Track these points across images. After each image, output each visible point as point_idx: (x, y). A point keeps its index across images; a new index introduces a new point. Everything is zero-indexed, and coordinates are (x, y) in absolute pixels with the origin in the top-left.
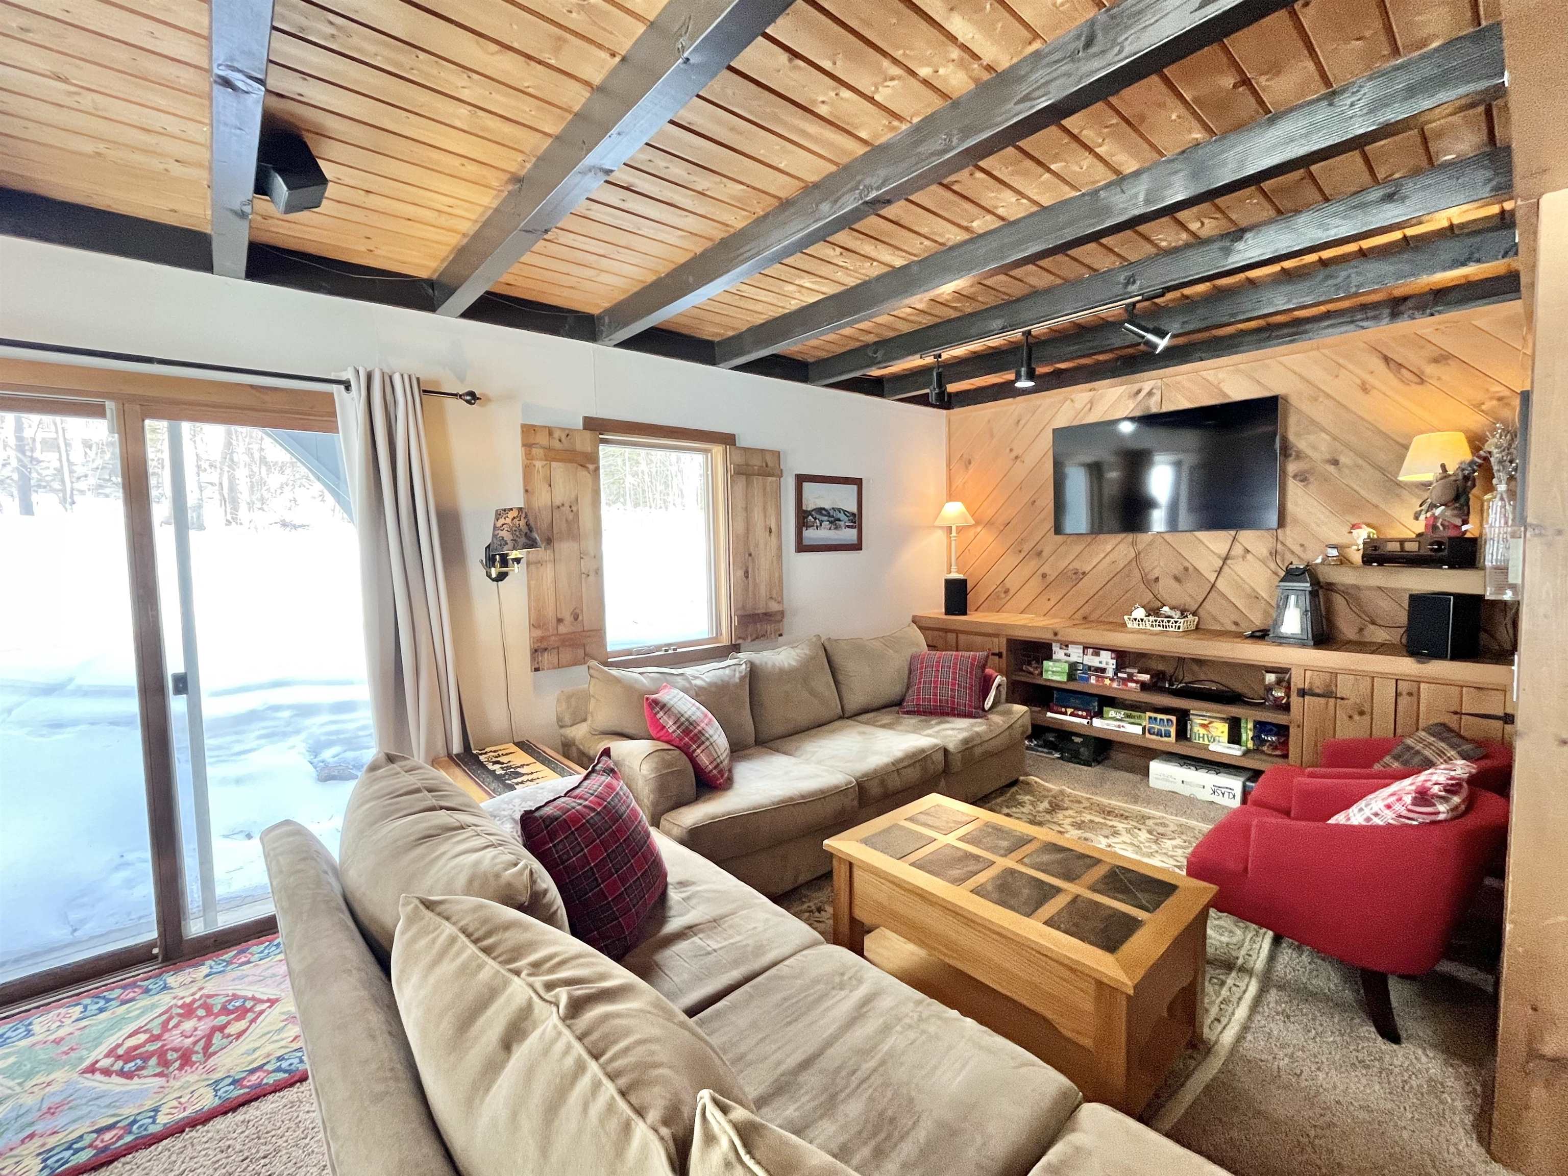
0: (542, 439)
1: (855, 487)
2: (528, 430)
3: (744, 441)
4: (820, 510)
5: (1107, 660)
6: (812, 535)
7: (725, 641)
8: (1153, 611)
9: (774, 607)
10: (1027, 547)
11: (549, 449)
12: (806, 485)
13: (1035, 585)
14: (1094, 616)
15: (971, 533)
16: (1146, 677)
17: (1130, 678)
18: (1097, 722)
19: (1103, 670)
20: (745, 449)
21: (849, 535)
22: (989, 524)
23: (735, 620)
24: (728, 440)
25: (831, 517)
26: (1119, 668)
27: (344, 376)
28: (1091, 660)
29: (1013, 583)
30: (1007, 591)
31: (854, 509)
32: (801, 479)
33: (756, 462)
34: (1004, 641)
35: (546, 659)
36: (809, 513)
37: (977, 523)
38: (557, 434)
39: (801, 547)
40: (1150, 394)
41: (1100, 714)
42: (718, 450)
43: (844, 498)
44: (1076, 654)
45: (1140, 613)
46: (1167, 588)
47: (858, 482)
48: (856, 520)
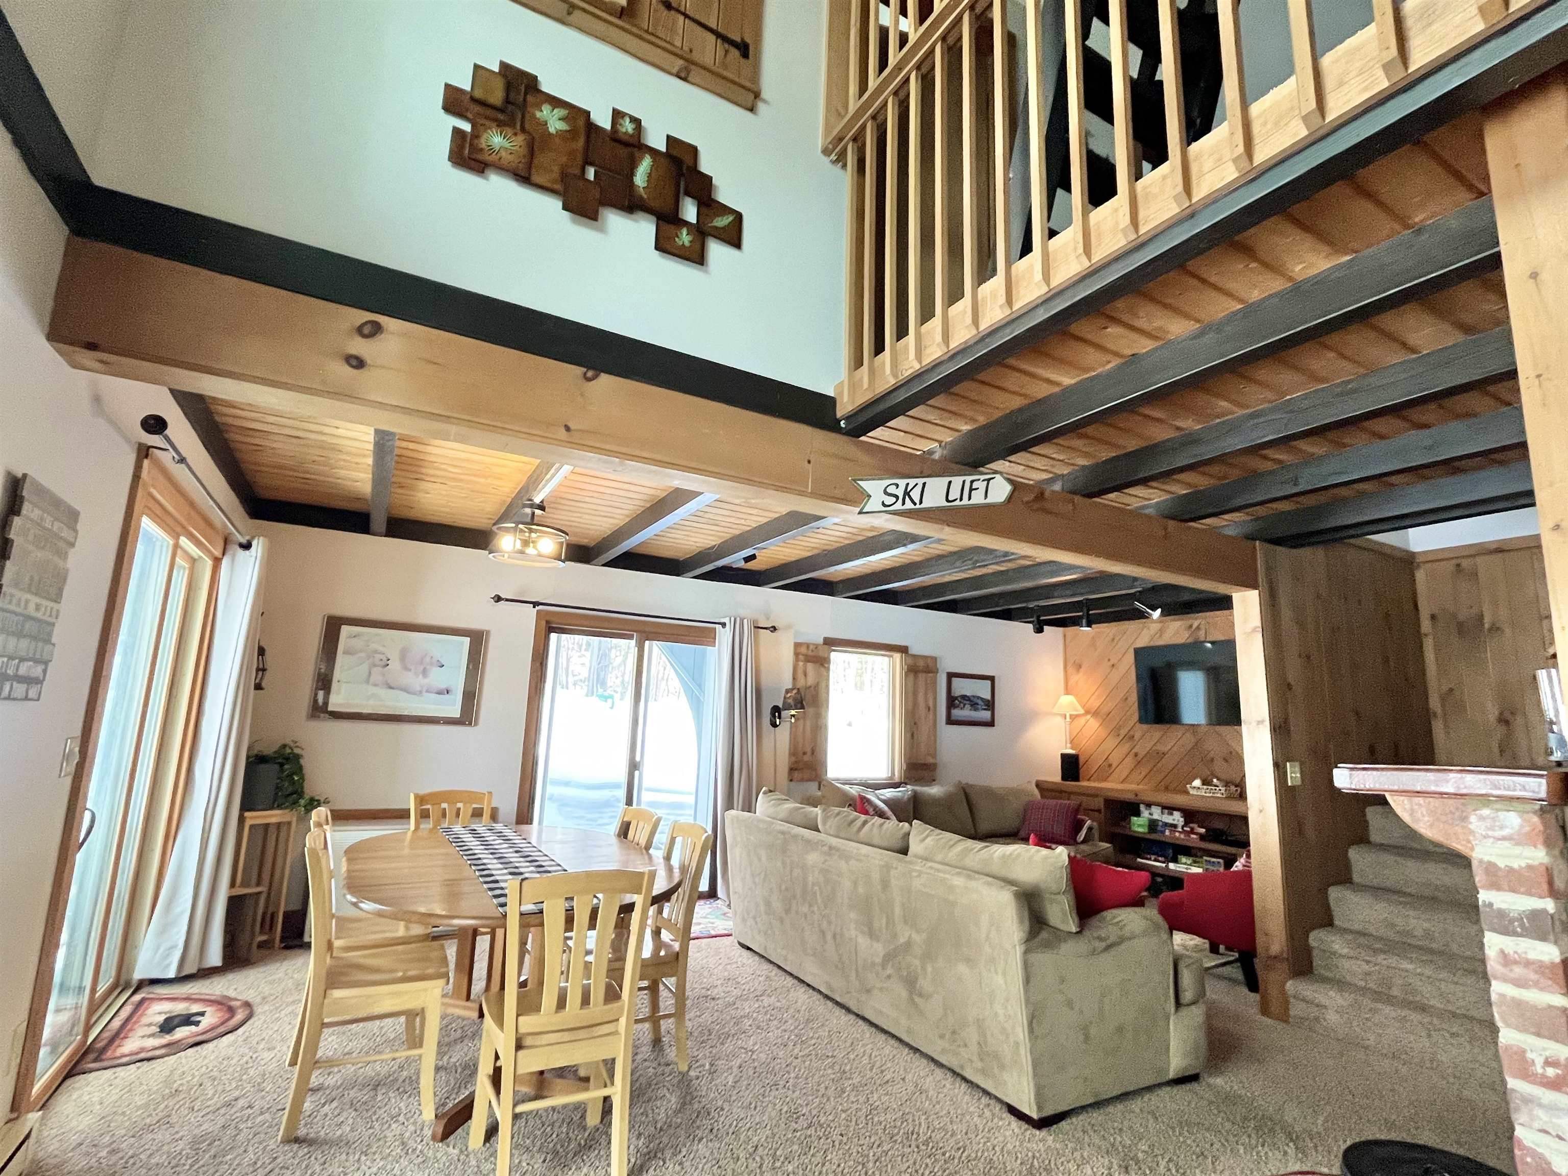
0: (803, 650)
1: (989, 682)
2: (797, 645)
3: (913, 651)
4: (964, 697)
5: (1177, 818)
6: (957, 713)
7: (897, 779)
8: (1205, 782)
9: (930, 760)
10: (1123, 732)
11: (806, 656)
12: (955, 681)
13: (1129, 762)
14: (1172, 786)
15: (1082, 721)
16: (1203, 831)
17: (1192, 831)
18: (1172, 866)
19: (1175, 826)
20: (914, 656)
21: (985, 715)
22: (1096, 714)
23: (904, 767)
24: (903, 650)
25: (972, 702)
26: (1186, 824)
27: (722, 620)
28: (1168, 819)
29: (1115, 759)
30: (1110, 766)
31: (988, 696)
32: (951, 676)
33: (921, 663)
34: (1102, 800)
35: (796, 775)
36: (956, 698)
37: (1087, 712)
38: (811, 647)
39: (950, 721)
40: (1198, 628)
41: (1175, 860)
42: (897, 656)
43: (982, 690)
44: (1157, 813)
45: (1197, 783)
46: (1219, 766)
47: (992, 679)
48: (990, 705)
